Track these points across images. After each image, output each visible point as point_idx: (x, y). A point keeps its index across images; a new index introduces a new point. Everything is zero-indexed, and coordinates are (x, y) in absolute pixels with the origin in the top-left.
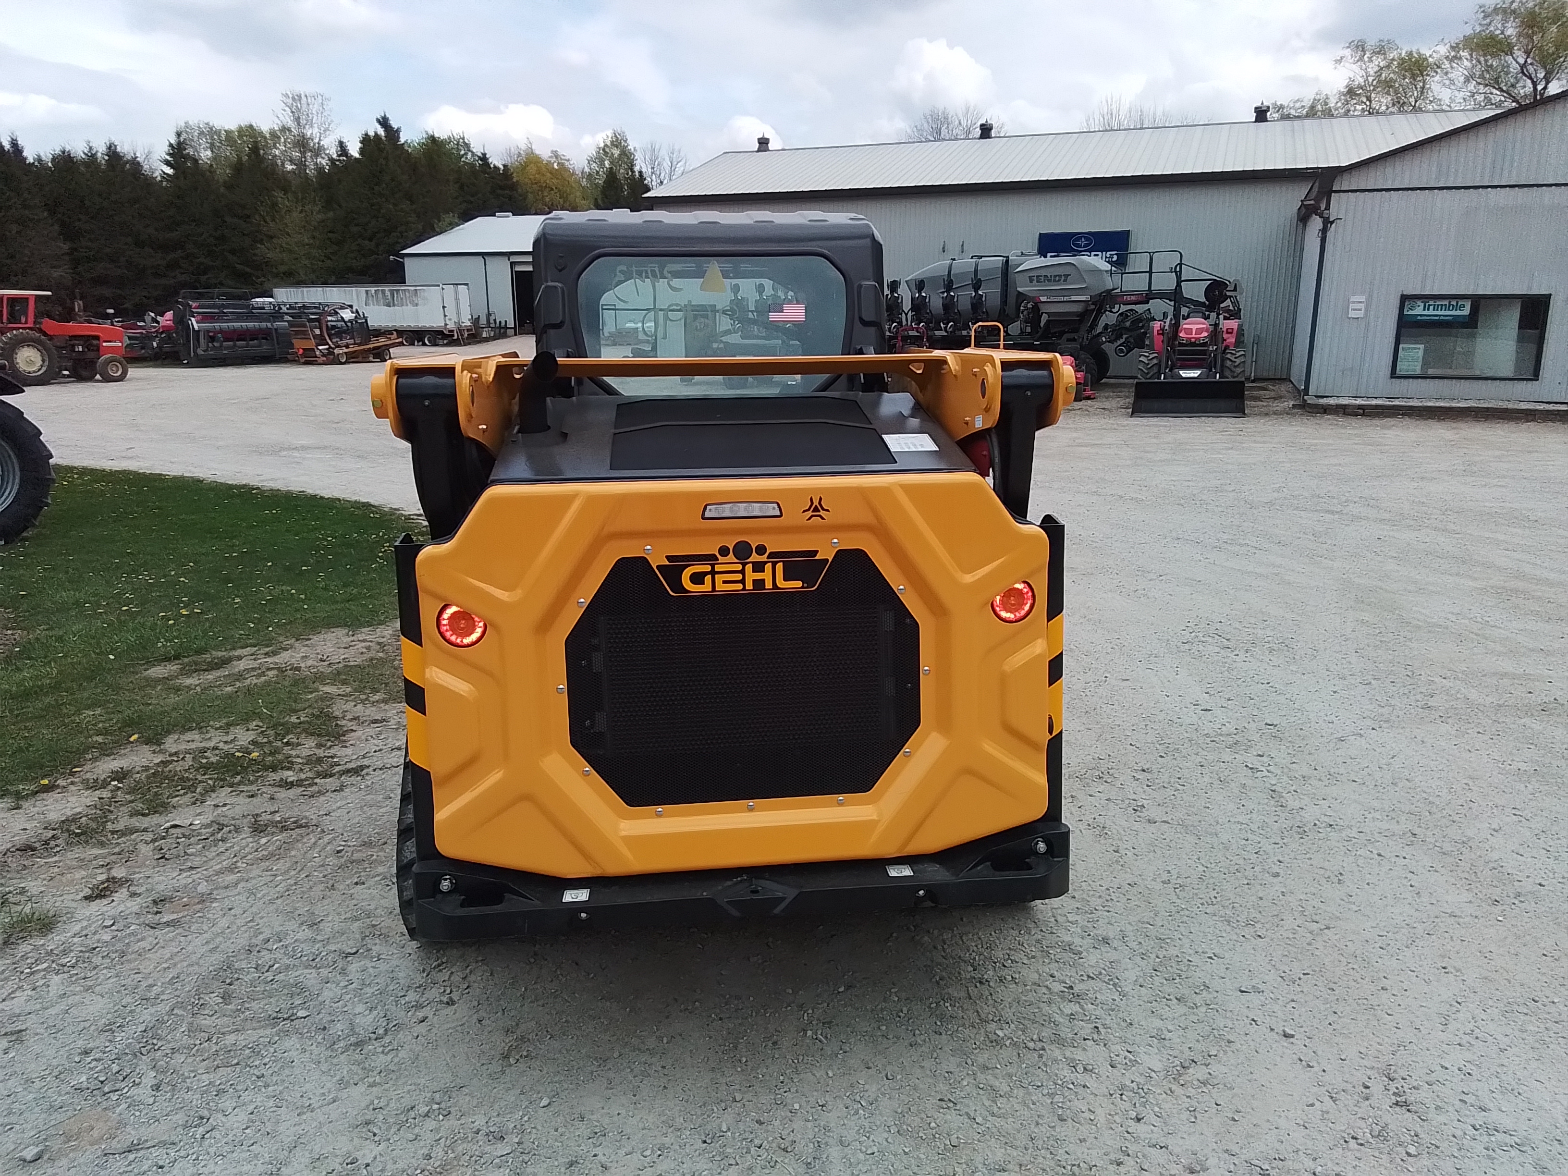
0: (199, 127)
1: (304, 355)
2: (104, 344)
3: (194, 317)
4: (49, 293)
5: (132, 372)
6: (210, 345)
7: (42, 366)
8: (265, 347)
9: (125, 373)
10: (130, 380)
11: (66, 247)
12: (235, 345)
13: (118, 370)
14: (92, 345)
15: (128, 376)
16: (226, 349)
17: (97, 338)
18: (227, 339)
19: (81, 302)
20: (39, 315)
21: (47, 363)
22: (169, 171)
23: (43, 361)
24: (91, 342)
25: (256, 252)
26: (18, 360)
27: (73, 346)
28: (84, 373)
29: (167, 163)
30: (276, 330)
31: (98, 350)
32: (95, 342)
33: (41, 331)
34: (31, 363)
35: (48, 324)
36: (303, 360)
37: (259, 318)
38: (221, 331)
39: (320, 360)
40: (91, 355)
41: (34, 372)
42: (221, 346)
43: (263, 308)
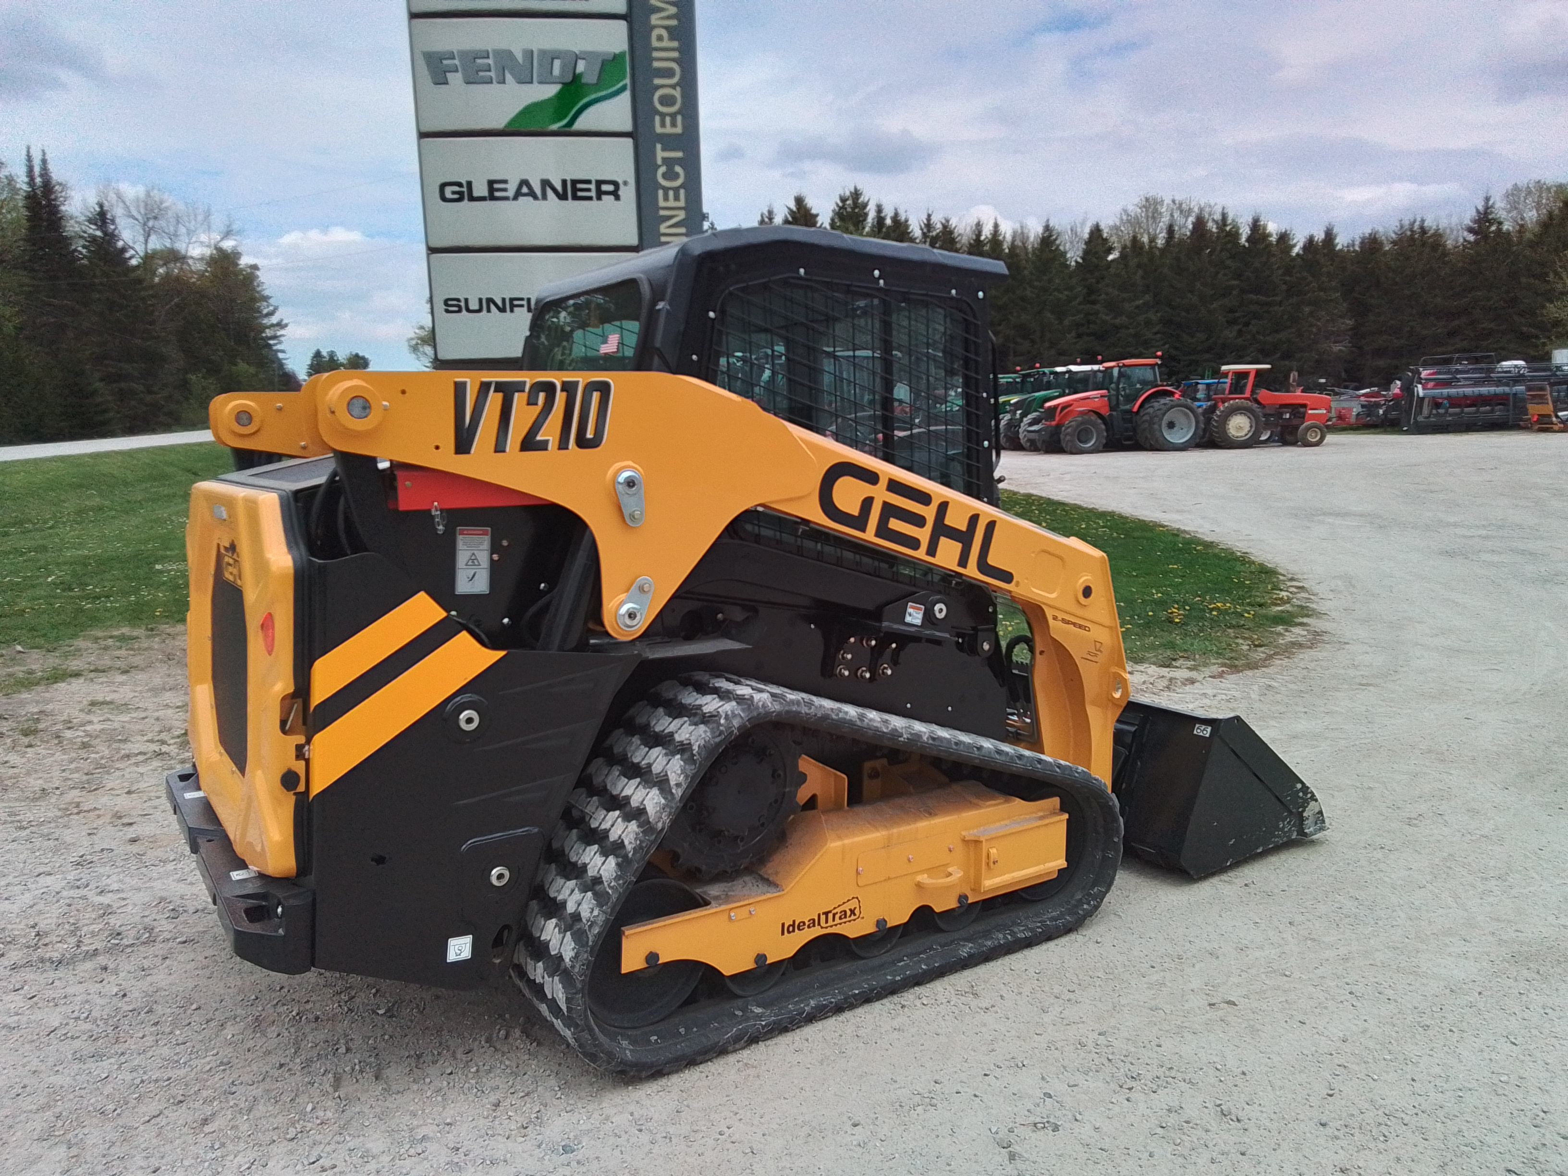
0: (1528, 187)
1: (1538, 422)
2: (1310, 412)
3: (1420, 383)
4: (1269, 366)
5: (1330, 438)
6: (1434, 412)
7: (1249, 431)
8: (1499, 412)
9: (1322, 438)
10: (1328, 445)
11: (1350, 322)
12: (1462, 412)
13: (1316, 436)
14: (1299, 412)
15: (1325, 441)
16: (1451, 415)
17: (1304, 406)
18: (1452, 406)
19: (1296, 374)
20: (1256, 386)
21: (1253, 429)
22: (1471, 238)
23: (1251, 427)
24: (1299, 411)
25: (1544, 311)
26: (1230, 427)
27: (1282, 414)
28: (1288, 437)
29: (1471, 230)
30: (1515, 394)
31: (1304, 417)
32: (1302, 410)
33: (1257, 401)
34: (1240, 428)
35: (1263, 394)
36: (1537, 427)
37: (1499, 382)
38: (1449, 398)
39: (1556, 428)
40: (1295, 422)
41: (1242, 437)
42: (1446, 412)
43: (1509, 372)
